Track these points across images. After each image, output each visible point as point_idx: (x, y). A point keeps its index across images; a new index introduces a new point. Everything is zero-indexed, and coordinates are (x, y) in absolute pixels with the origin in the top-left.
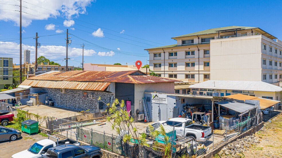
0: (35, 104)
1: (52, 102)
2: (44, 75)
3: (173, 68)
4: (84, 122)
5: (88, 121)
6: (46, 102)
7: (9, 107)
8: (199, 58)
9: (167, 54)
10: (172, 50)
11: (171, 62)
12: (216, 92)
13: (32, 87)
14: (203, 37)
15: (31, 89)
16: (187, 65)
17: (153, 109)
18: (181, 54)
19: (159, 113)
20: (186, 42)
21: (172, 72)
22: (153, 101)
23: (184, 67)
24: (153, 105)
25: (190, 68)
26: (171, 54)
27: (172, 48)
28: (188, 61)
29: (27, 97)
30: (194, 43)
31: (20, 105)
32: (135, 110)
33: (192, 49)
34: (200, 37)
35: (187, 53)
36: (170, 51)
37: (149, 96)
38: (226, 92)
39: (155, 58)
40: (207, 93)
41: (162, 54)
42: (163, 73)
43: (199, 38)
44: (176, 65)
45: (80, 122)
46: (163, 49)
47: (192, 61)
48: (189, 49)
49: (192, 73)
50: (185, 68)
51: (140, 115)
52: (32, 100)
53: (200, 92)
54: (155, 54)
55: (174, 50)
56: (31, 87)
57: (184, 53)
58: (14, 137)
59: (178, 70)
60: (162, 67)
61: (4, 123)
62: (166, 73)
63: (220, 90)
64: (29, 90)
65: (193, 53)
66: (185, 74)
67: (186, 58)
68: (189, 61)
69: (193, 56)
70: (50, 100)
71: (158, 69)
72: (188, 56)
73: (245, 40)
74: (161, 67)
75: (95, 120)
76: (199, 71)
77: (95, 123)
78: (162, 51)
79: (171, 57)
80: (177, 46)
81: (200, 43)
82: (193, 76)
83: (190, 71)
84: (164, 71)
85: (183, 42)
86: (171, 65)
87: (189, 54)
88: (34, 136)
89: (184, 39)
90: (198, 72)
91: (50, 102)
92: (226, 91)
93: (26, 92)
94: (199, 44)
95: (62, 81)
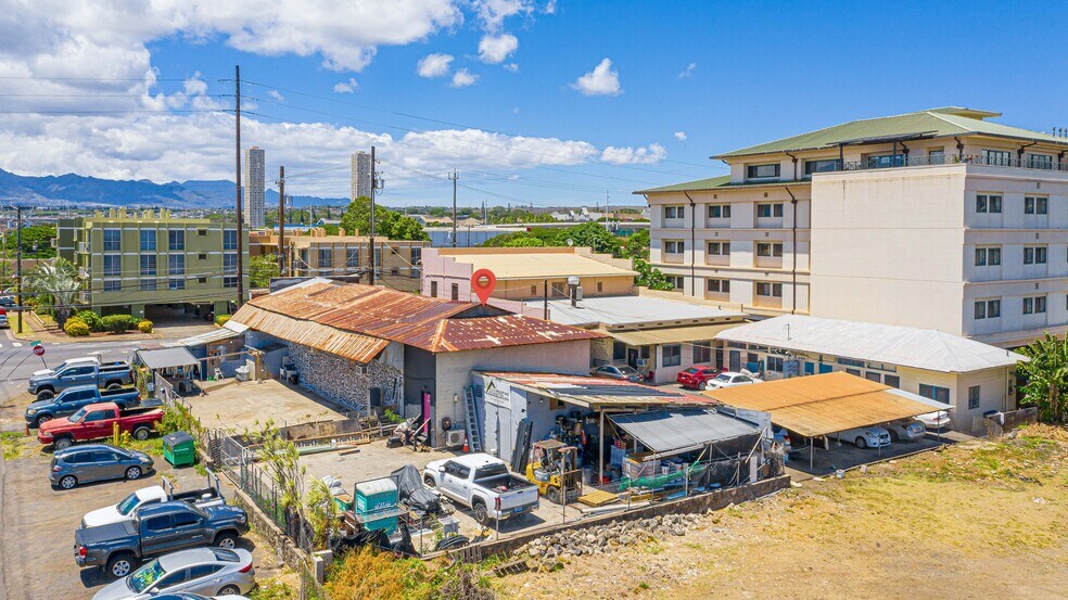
0: (253, 377)
1: (295, 372)
2: (291, 293)
3: (717, 259)
4: (308, 443)
5: (321, 441)
6: (282, 371)
7: (164, 392)
8: (795, 227)
9: (701, 211)
10: (715, 197)
11: (713, 238)
12: (792, 358)
13: (251, 329)
14: (812, 157)
15: (249, 336)
16: (762, 249)
17: (487, 417)
18: (743, 213)
19: (498, 432)
20: (761, 172)
21: (716, 270)
22: (487, 398)
23: (750, 255)
24: (487, 407)
25: (768, 261)
26: (713, 211)
27: (714, 191)
28: (763, 239)
29: (238, 357)
30: (782, 177)
31: (220, 377)
32: (439, 419)
33: (775, 196)
34: (799, 157)
35: (763, 210)
36: (710, 199)
37: (479, 383)
38: (821, 360)
39: (670, 221)
40: (769, 358)
41: (688, 210)
42: (689, 272)
43: (795, 161)
44: (727, 248)
45: (298, 443)
46: (685, 192)
47: (774, 238)
48: (766, 195)
49: (772, 278)
50: (755, 260)
51: (450, 433)
52: (248, 367)
53: (749, 354)
54: (667, 209)
55: (722, 200)
56: (248, 330)
57: (750, 209)
58: (134, 473)
59: (732, 266)
60: (688, 253)
61: (141, 434)
62: (697, 273)
63: (802, 353)
64: (242, 337)
65: (779, 209)
66: (754, 281)
67: (757, 226)
68: (766, 239)
69: (778, 220)
70: (290, 367)
71: (673, 258)
72: (763, 220)
73: (915, 178)
74: (685, 251)
75: (334, 441)
76: (794, 273)
77: (334, 447)
78: (684, 200)
79: (714, 221)
80: (729, 184)
81: (799, 176)
82: (777, 289)
83: (767, 273)
84: (693, 268)
85: (751, 171)
86: (713, 248)
87: (768, 215)
88: (181, 471)
89: (753, 161)
90: (790, 278)
91: (290, 373)
92: (821, 357)
93: (234, 344)
94: (796, 180)
95: (307, 320)
